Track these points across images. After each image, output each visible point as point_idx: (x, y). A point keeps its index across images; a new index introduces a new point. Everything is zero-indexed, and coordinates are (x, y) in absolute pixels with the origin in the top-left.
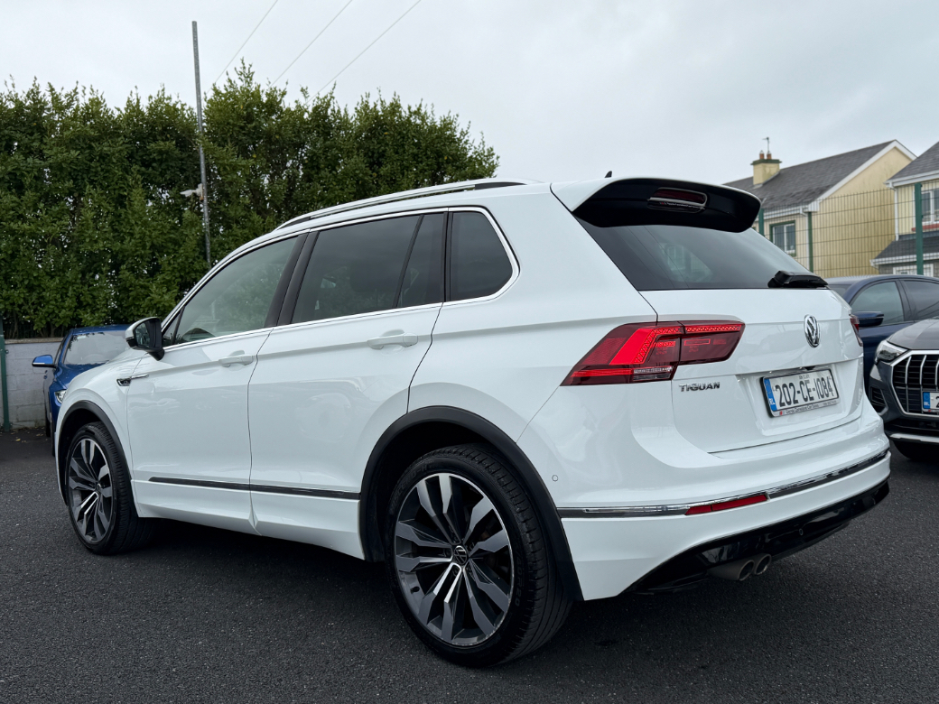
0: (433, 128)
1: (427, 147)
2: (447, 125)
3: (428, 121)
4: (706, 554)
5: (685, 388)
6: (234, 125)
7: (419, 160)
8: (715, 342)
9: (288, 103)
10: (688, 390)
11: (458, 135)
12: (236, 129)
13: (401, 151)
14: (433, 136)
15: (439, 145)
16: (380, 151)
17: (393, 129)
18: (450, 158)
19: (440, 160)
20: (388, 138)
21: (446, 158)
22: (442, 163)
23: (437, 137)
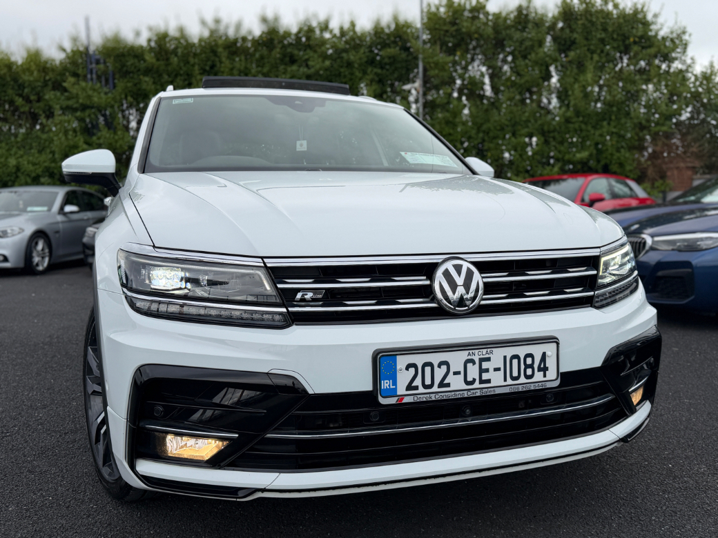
3: (620, 7)
6: (440, 30)
11: (649, 17)
12: (442, 33)
14: (621, 20)
15: (626, 28)
16: (572, 39)
17: (584, 18)
18: (637, 39)
19: (627, 42)
20: (580, 26)
21: (632, 40)
22: (630, 45)
23: (625, 21)
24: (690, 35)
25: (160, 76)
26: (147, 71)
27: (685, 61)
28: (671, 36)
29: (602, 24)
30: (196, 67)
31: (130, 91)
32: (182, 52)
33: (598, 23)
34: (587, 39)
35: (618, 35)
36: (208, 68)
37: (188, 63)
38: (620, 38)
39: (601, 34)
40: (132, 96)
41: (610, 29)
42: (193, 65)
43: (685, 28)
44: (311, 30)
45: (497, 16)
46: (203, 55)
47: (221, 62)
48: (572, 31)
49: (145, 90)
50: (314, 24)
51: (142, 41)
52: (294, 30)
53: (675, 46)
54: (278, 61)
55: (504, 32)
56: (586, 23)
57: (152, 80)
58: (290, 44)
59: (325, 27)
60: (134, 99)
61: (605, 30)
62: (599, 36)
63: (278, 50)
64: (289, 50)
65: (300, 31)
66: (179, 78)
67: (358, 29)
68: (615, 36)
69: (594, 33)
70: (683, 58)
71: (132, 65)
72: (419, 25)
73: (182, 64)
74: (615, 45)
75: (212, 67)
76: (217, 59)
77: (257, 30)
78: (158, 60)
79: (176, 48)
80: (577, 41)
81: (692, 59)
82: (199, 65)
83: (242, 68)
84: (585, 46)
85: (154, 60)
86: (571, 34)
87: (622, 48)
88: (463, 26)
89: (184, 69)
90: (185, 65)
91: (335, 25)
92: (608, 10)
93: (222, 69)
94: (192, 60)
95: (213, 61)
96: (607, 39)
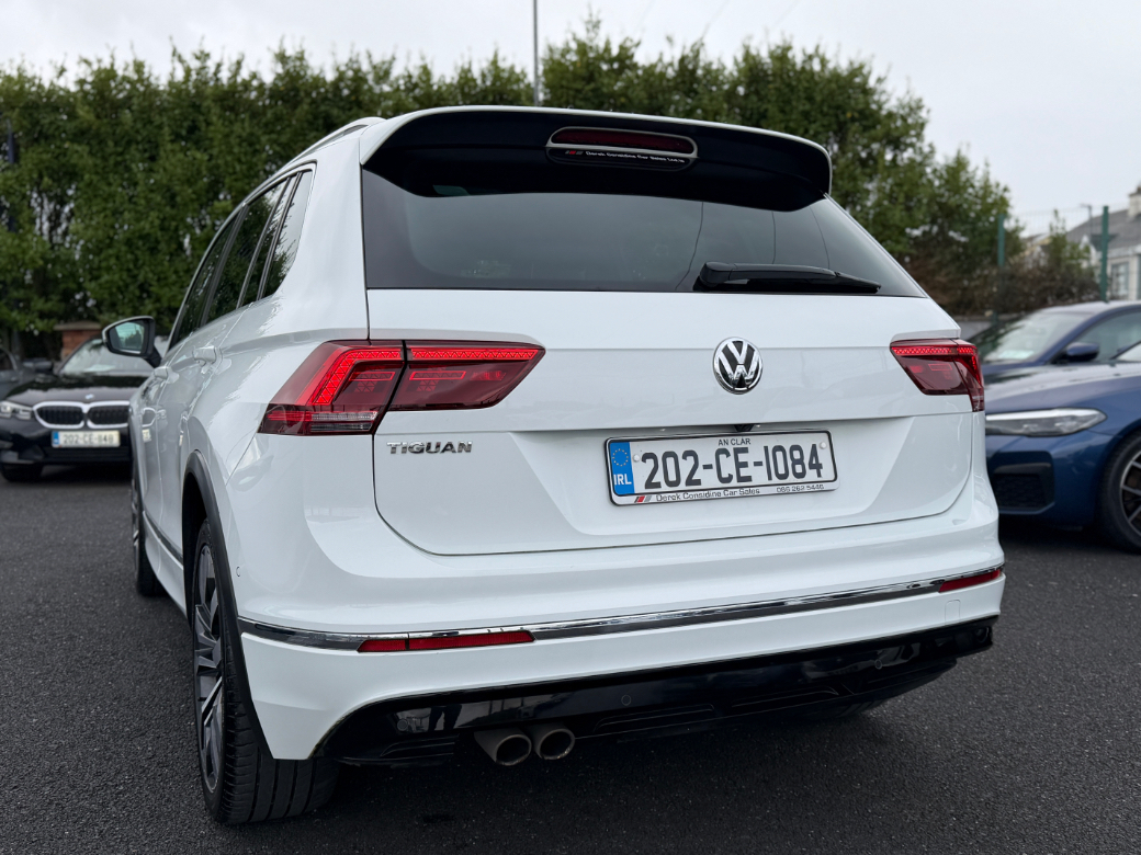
0: (836, 76)
1: (823, 101)
2: (856, 71)
3: (831, 66)
4: (403, 715)
5: (399, 450)
6: (568, 88)
7: (812, 119)
8: (475, 375)
9: (642, 58)
10: (404, 452)
11: (872, 82)
12: (572, 93)
13: (787, 109)
14: (834, 86)
15: (840, 98)
16: (762, 110)
17: (778, 80)
18: (856, 115)
19: (842, 118)
20: (773, 92)
21: (849, 115)
22: (845, 123)
23: (839, 87)
24: (928, 111)
25: (102, 142)
26: (80, 135)
27: (920, 149)
28: (901, 112)
29: (806, 89)
30: (166, 130)
31: (47, 168)
32: (139, 105)
33: (800, 87)
34: (782, 111)
35: (830, 107)
36: (184, 132)
37: (151, 122)
38: (831, 112)
39: (804, 105)
40: (51, 177)
41: (818, 98)
42: (160, 127)
43: (920, 100)
44: (359, 78)
45: (649, 70)
46: (177, 112)
47: (208, 124)
48: (761, 99)
49: (75, 166)
50: (365, 67)
51: (69, 83)
52: (330, 76)
53: (907, 128)
54: (305, 125)
55: (660, 97)
56: (783, 87)
57: (87, 149)
58: (325, 99)
59: (383, 74)
60: (54, 180)
61: (810, 99)
62: (801, 108)
63: (306, 107)
64: (323, 108)
65: (341, 77)
66: (133, 147)
67: (435, 79)
68: (825, 109)
69: (794, 103)
70: (918, 145)
71: (51, 123)
72: (531, 78)
73: (139, 125)
74: (826, 122)
75: (193, 129)
76: (201, 118)
77: (269, 73)
78: (98, 117)
79: (129, 98)
80: (770, 114)
81: (931, 146)
82: (169, 126)
83: (244, 135)
84: (781, 121)
85: (91, 117)
86: (760, 104)
87: (835, 127)
88: (603, 84)
89: (145, 133)
90: (144, 125)
91: (397, 71)
92: (812, 68)
93: (210, 135)
94: (157, 120)
95: (193, 121)
96: (813, 113)
